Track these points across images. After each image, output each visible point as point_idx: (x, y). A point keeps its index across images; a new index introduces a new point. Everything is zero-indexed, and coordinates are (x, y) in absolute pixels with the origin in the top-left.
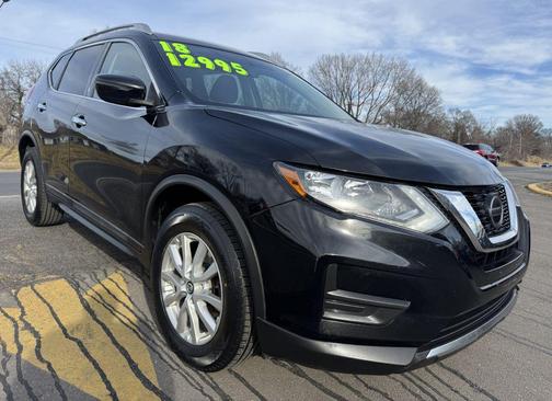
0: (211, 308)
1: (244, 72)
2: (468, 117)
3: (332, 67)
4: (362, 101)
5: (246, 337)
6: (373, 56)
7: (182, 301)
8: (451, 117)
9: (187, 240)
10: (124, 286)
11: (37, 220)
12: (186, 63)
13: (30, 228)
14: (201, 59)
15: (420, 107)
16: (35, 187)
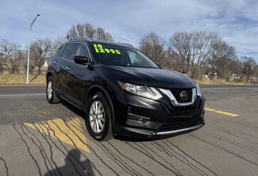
0: (102, 122)
1: (119, 53)
2: (251, 60)
3: (180, 38)
4: (195, 53)
5: (110, 128)
6: (200, 32)
7: (95, 121)
8: (242, 61)
9: (97, 103)
10: (79, 122)
11: (51, 101)
12: (101, 51)
13: (49, 104)
14: (105, 50)
15: (225, 56)
16: (51, 90)
